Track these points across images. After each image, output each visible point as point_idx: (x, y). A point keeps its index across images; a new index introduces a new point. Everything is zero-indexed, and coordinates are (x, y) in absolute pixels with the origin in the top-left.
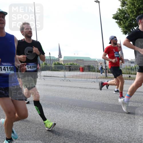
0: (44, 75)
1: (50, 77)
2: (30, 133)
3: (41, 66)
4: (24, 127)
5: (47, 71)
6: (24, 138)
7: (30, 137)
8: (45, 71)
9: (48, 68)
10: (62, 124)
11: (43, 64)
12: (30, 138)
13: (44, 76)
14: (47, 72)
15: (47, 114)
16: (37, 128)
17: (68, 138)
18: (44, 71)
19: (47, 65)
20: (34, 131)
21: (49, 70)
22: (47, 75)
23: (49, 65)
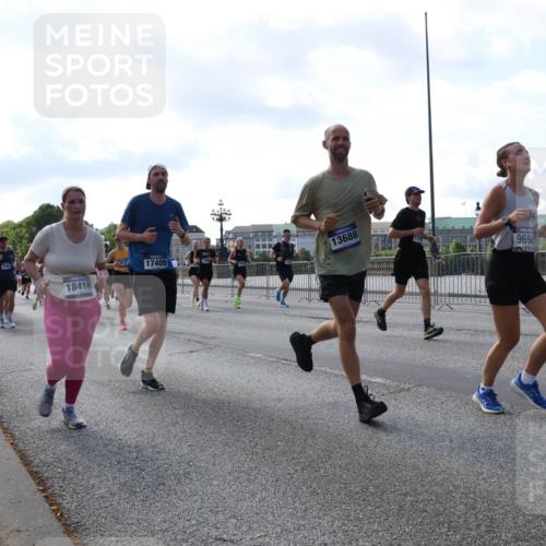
0: (451, 291)
1: (473, 299)
2: (377, 510)
3: (442, 256)
4: (358, 489)
5: (464, 276)
6: (353, 531)
7: (375, 527)
8: (456, 277)
9: (468, 261)
10: (506, 485)
11: (451, 250)
12: (377, 531)
13: (451, 295)
14: (464, 281)
15: (451, 441)
16: (406, 495)
17: (527, 541)
18: (451, 278)
19: (465, 250)
20: (395, 507)
21: (473, 271)
22: (464, 292)
23: (472, 251)
